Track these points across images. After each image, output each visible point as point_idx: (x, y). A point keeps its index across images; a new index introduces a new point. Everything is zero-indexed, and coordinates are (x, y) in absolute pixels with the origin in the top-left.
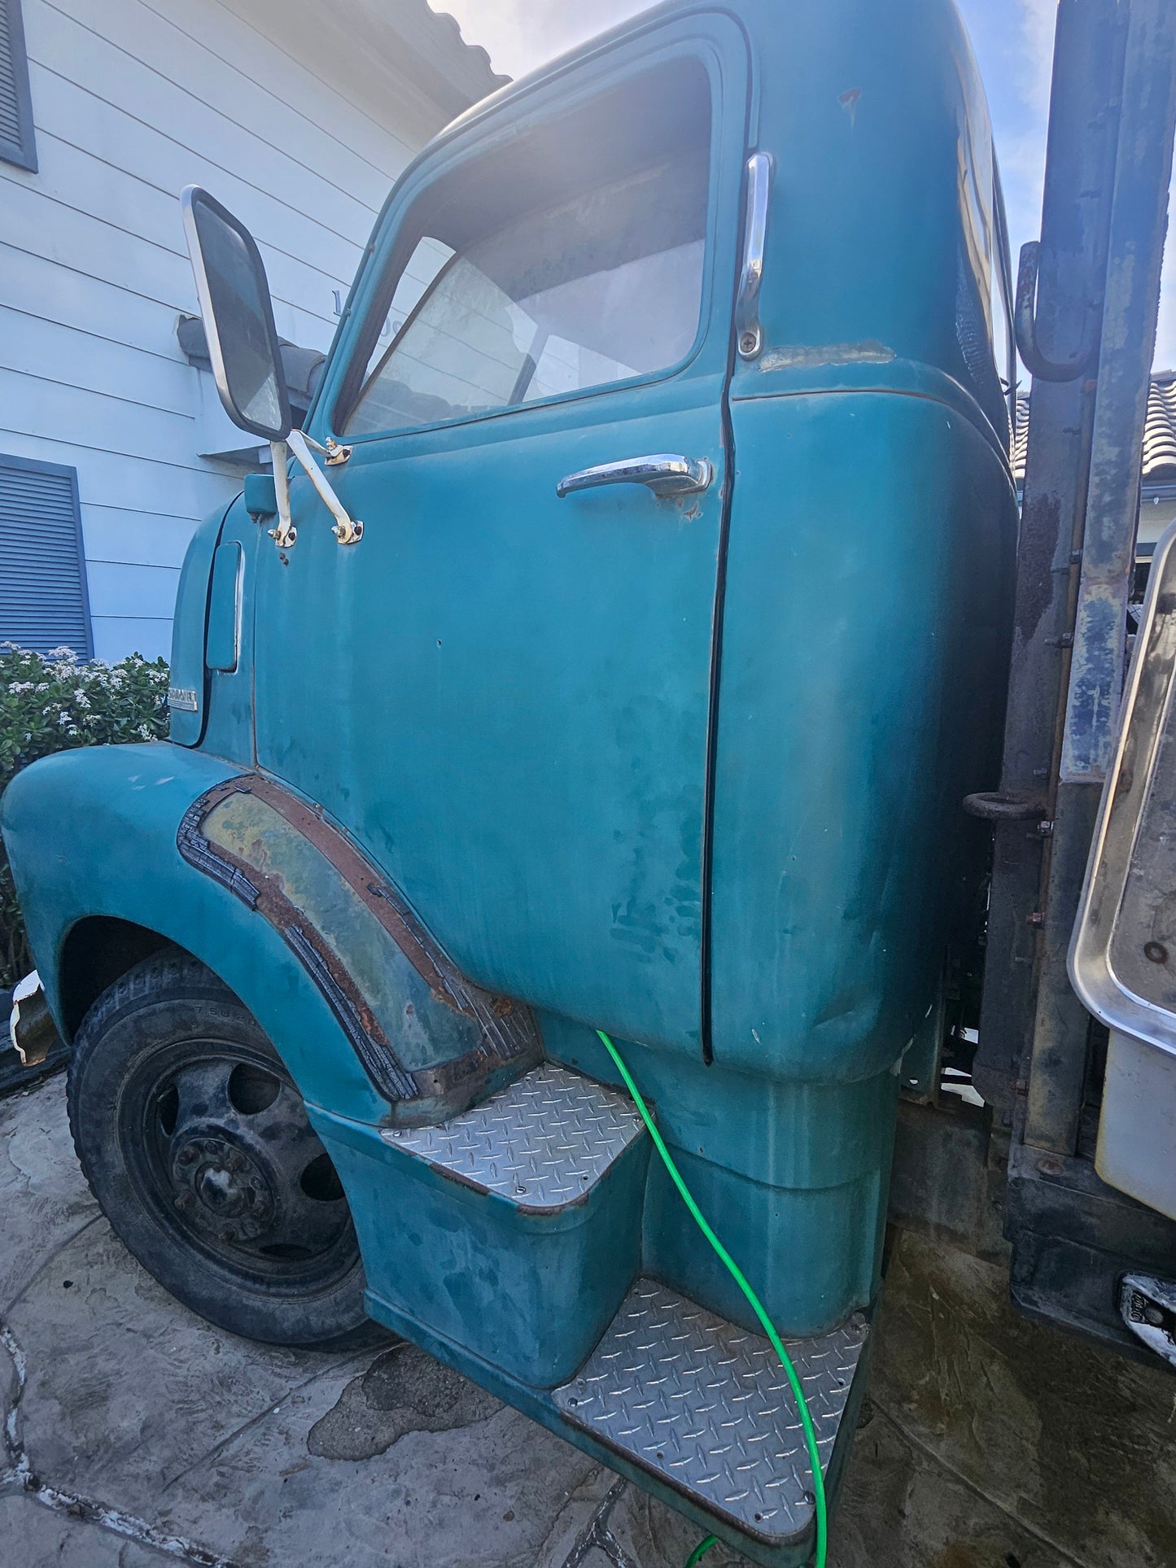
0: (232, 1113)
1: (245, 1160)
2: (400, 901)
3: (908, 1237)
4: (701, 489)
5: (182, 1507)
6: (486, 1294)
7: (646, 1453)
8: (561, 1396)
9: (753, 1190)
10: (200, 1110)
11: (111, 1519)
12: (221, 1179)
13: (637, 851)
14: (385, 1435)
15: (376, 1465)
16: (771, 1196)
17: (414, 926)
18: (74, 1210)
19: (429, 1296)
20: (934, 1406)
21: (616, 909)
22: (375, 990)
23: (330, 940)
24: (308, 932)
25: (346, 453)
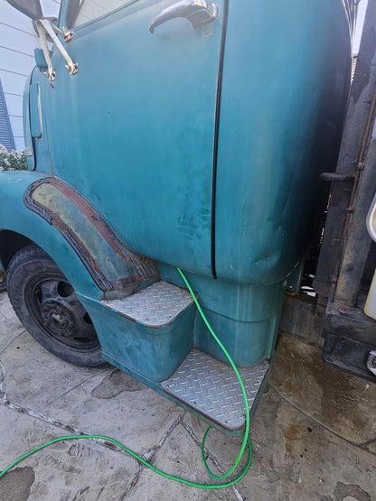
0: (59, 297)
1: (64, 311)
2: (104, 222)
3: (284, 338)
4: (213, 19)
5: (53, 410)
6: (138, 353)
7: (190, 402)
8: (164, 385)
9: (231, 321)
10: (49, 296)
11: (31, 413)
12: (58, 317)
13: (187, 195)
14: (116, 392)
15: (113, 400)
16: (237, 324)
17: (110, 232)
18: (20, 327)
19: (121, 353)
20: (289, 387)
21: (179, 220)
22: (96, 253)
23: (78, 235)
24: (70, 232)
25: (71, 34)
